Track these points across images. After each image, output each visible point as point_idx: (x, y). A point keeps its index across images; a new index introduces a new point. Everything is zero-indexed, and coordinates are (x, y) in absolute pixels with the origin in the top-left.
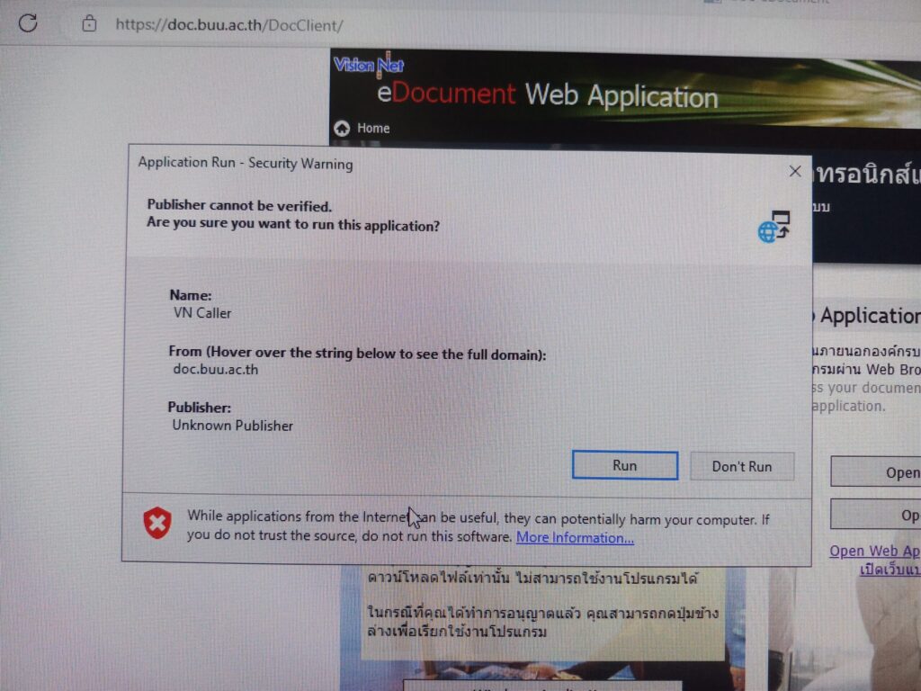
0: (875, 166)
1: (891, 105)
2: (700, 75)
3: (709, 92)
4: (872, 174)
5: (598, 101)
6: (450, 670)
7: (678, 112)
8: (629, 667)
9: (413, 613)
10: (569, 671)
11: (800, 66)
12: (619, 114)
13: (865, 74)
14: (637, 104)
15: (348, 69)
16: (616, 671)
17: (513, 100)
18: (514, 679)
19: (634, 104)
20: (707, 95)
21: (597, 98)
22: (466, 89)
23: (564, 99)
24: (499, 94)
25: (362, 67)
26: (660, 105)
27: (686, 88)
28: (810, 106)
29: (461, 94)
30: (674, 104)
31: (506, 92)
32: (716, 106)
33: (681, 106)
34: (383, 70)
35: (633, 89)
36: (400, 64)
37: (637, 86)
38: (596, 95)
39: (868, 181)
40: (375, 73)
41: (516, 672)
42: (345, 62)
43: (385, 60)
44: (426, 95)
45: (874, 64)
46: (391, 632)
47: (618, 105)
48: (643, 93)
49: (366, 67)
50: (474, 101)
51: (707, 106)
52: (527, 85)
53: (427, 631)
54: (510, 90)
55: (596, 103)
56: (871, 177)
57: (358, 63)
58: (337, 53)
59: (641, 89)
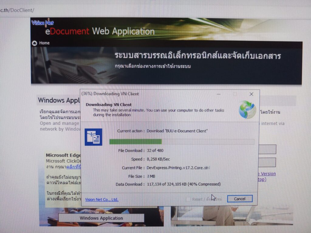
0: (205, 53)
1: (211, 33)
2: (149, 24)
3: (152, 29)
4: (204, 55)
5: (116, 33)
6: (73, 210)
7: (141, 36)
8: (127, 210)
9: (61, 194)
10: (109, 211)
11: (181, 20)
12: (122, 37)
13: (203, 23)
14: (128, 34)
15: (36, 24)
16: (124, 211)
17: (88, 33)
18: (92, 213)
19: (127, 34)
20: (151, 30)
21: (115, 32)
22: (73, 30)
23: (104, 33)
24: (84, 31)
25: (40, 23)
26: (135, 34)
27: (144, 28)
28: (185, 33)
29: (72, 31)
30: (140, 34)
31: (86, 31)
32: (154, 34)
33: (143, 34)
34: (47, 24)
35: (127, 29)
36: (53, 22)
37: (128, 28)
38: (115, 31)
39: (203, 58)
40: (44, 26)
41: (93, 211)
42: (35, 22)
43: (47, 21)
44: (61, 32)
45: (206, 19)
46: (54, 199)
47: (122, 34)
48: (130, 30)
49: (42, 23)
50: (76, 34)
51: (151, 34)
52: (93, 28)
53: (65, 199)
54: (88, 30)
55: (115, 34)
56: (204, 56)
57: (39, 22)
58: (32, 19)
59: (129, 29)
